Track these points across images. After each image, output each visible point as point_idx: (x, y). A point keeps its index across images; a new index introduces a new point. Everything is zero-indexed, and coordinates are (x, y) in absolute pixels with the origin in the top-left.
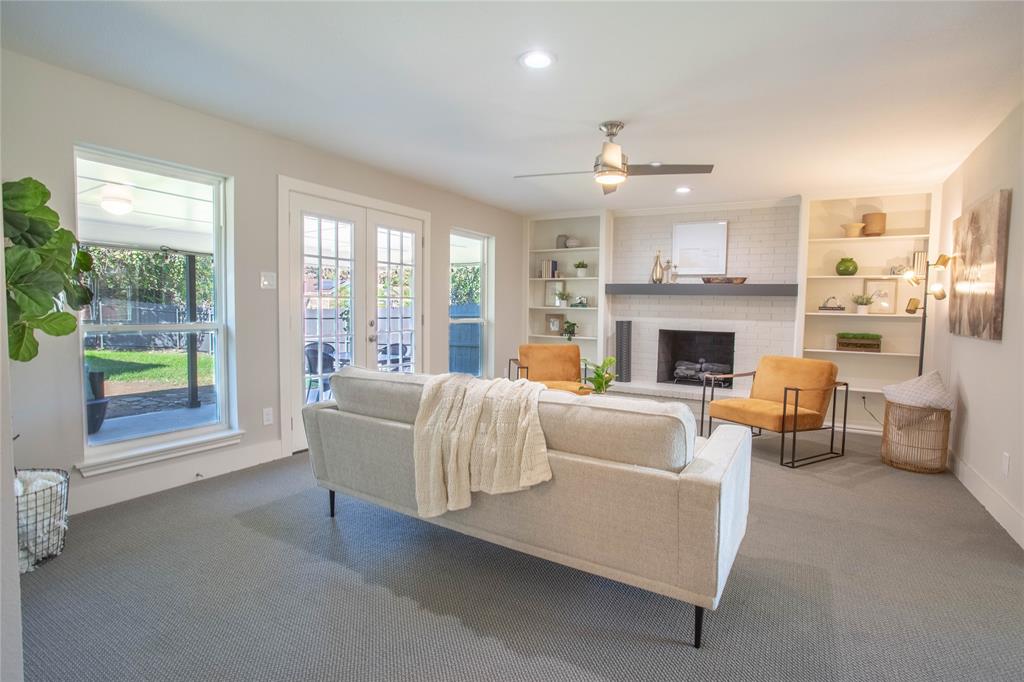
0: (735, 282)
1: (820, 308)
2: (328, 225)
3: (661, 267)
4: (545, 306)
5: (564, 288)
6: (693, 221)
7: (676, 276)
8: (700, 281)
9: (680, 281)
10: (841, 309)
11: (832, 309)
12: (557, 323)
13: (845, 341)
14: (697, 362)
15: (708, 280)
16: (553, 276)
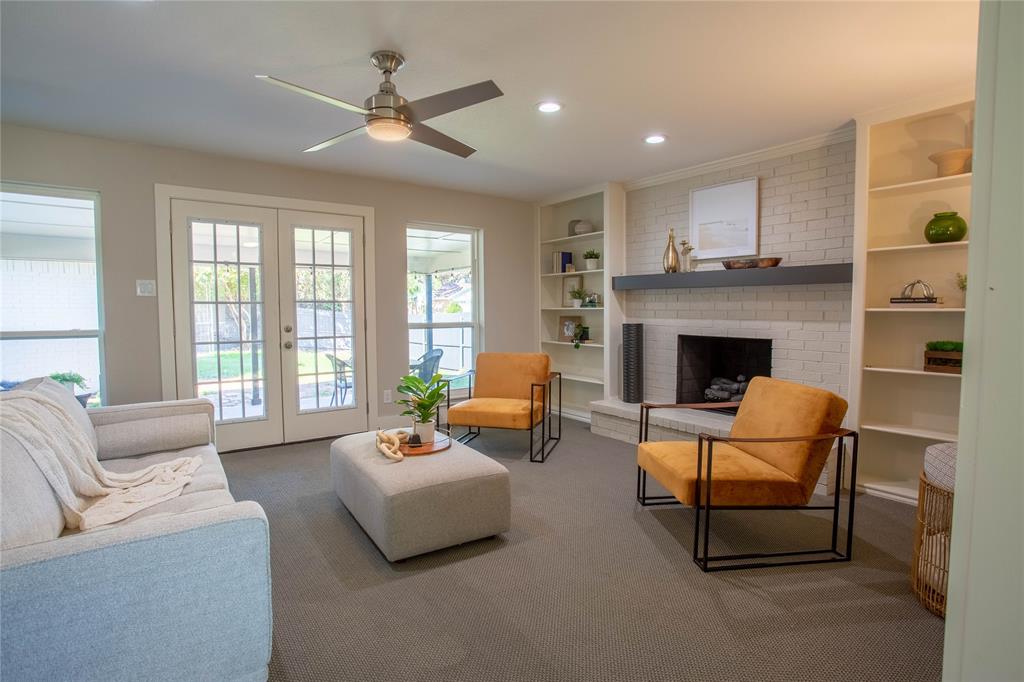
0: (761, 265)
1: (894, 301)
2: (226, 231)
3: (675, 250)
4: (563, 306)
5: (582, 284)
6: (715, 183)
7: (695, 261)
8: (720, 267)
9: (701, 268)
10: (930, 300)
11: (915, 301)
12: (572, 326)
13: (940, 355)
14: (736, 381)
15: (728, 265)
16: (564, 271)
